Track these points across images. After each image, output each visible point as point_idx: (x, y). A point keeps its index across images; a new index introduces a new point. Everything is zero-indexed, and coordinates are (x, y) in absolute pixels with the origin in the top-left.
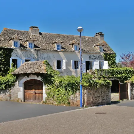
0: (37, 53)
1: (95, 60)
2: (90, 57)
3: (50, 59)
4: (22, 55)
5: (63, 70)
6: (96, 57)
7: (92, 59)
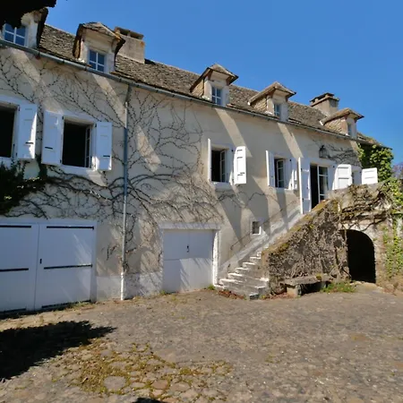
0: (127, 100)
1: (337, 163)
2: (322, 149)
3: (184, 135)
4: (49, 93)
5: (234, 188)
6: (340, 153)
7: (329, 157)
